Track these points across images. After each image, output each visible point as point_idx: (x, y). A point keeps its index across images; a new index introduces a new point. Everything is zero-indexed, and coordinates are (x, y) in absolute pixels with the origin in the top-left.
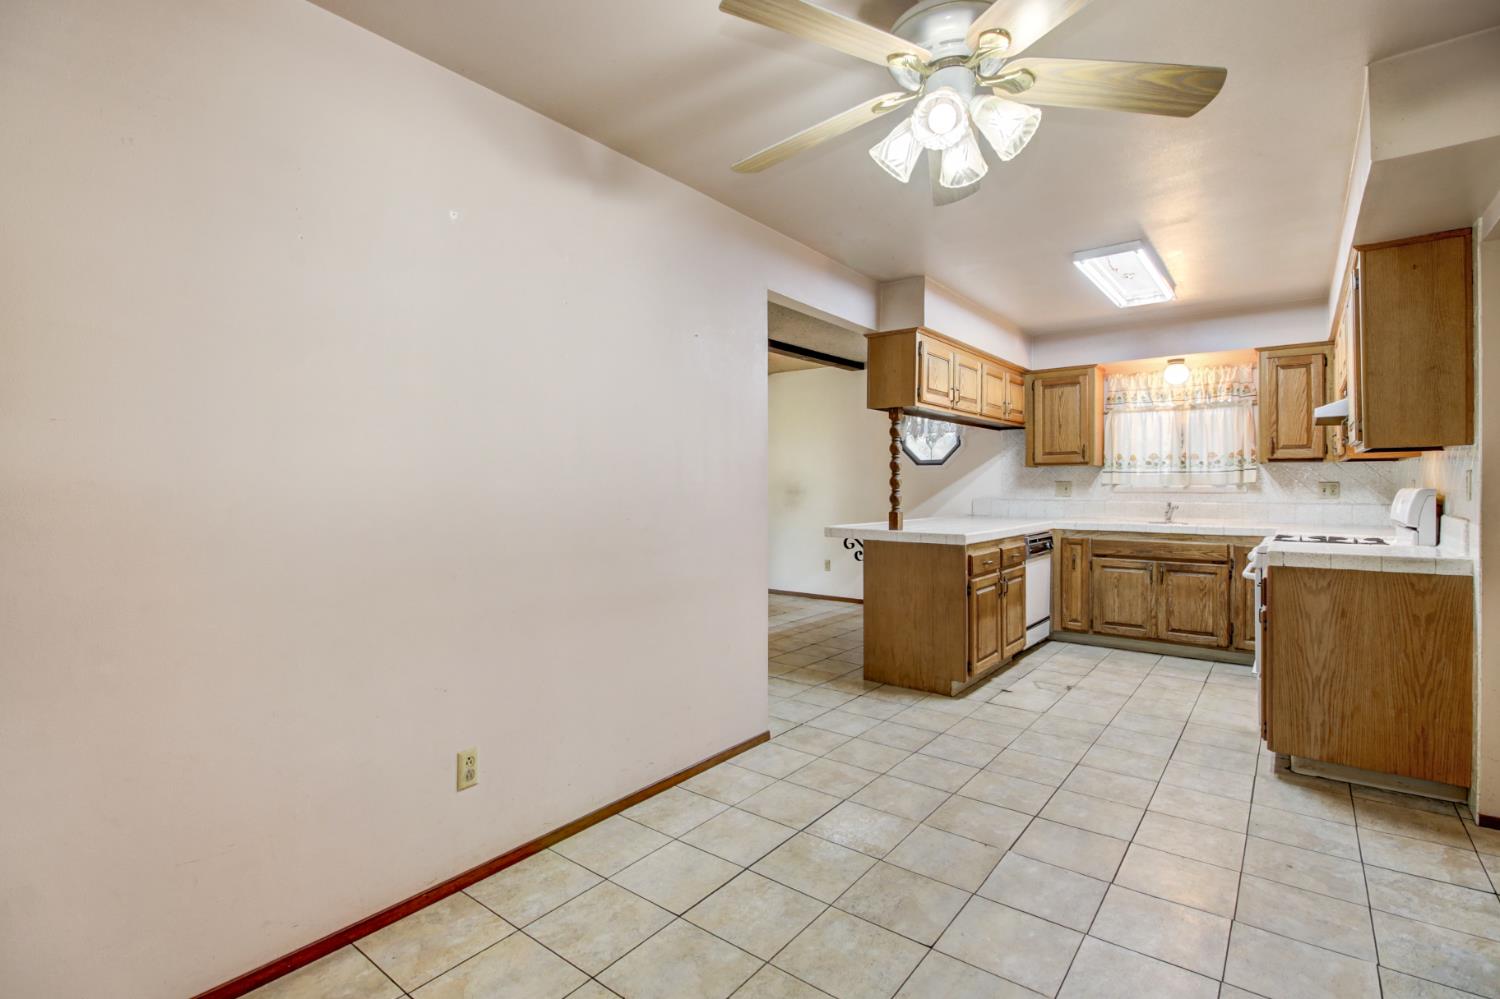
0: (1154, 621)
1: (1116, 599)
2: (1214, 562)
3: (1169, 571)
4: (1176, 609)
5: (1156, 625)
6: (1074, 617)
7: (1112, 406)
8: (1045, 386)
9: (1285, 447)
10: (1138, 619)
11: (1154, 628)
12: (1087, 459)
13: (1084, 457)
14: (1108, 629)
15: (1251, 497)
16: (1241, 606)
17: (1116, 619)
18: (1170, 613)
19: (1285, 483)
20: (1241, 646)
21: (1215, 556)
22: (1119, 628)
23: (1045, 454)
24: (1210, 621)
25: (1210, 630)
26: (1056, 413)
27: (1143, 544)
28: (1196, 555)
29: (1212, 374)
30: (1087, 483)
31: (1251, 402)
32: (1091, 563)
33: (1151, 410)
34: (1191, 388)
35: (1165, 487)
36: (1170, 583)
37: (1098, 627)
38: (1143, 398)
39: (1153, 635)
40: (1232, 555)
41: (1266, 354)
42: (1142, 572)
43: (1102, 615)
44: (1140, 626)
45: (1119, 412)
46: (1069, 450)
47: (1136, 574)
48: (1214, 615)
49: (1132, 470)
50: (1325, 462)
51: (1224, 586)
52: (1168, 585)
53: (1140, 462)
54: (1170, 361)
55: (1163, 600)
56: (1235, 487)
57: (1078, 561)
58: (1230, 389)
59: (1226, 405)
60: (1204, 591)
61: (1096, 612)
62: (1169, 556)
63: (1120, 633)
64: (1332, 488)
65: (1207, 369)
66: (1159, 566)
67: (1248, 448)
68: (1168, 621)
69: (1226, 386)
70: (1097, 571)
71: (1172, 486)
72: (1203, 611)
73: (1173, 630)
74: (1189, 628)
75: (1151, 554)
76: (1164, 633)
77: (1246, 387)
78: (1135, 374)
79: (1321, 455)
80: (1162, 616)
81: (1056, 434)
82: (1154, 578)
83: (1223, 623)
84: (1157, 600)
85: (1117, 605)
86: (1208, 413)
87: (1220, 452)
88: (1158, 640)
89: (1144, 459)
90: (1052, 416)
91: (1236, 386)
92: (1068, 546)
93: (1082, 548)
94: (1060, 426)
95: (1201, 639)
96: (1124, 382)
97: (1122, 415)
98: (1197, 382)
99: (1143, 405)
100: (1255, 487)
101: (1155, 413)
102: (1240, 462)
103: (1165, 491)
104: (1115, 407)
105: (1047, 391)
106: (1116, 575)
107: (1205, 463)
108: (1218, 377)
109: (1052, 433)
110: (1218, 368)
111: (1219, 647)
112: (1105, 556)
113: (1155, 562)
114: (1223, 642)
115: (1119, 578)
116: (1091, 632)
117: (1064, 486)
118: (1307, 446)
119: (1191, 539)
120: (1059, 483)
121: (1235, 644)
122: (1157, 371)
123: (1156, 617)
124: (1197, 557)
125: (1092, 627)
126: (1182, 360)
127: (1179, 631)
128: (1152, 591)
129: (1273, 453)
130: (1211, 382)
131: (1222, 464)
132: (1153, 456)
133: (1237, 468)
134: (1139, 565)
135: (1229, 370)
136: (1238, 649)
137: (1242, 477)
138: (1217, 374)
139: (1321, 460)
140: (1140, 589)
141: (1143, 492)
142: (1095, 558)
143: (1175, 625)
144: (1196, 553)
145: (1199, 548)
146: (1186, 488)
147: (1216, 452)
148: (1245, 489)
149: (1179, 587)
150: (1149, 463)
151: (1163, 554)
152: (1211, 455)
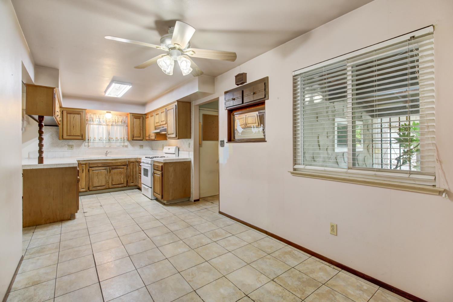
0: (108, 184)
1: (97, 179)
2: (123, 165)
3: (112, 169)
4: (114, 179)
5: (109, 185)
6: (83, 187)
7: (88, 122)
8: (67, 113)
9: (136, 137)
10: (104, 184)
11: (108, 185)
12: (83, 138)
13: (82, 137)
14: (94, 189)
15: (125, 149)
16: (129, 175)
17: (97, 185)
18: (112, 180)
19: (133, 145)
20: (130, 185)
21: (124, 164)
22: (98, 188)
23: (67, 136)
24: (123, 181)
25: (122, 183)
26: (72, 123)
27: (105, 163)
28: (119, 164)
29: (117, 117)
30: (79, 146)
31: (126, 126)
32: (89, 170)
33: (100, 125)
34: (112, 120)
35: (104, 147)
36: (112, 172)
37: (91, 189)
38: (98, 121)
39: (108, 187)
40: (127, 163)
41: (131, 114)
42: (104, 170)
43: (93, 184)
44: (104, 186)
45: (91, 124)
46: (77, 135)
47: (103, 171)
48: (124, 179)
49: (95, 142)
50: (143, 141)
51: (126, 171)
52: (112, 173)
53: (97, 139)
54: (107, 112)
55: (110, 178)
56: (122, 146)
57: (84, 170)
58: (121, 122)
59: (121, 125)
60: (121, 173)
61: (90, 184)
62: (112, 165)
63: (98, 189)
64: (142, 146)
65: (115, 116)
66: (109, 168)
67: (126, 137)
68: (112, 183)
69: (120, 121)
70: (91, 172)
71: (106, 146)
72: (121, 178)
73: (113, 185)
74: (117, 183)
75: (107, 165)
76: (111, 186)
77: (125, 122)
78: (95, 114)
79: (142, 139)
80: (110, 182)
81: (72, 129)
82: (108, 172)
83: (125, 181)
84: (109, 178)
85: (97, 181)
86: (116, 127)
87: (119, 138)
88: (109, 188)
89: (98, 139)
90: (70, 123)
91: (123, 121)
92: (81, 165)
93: (86, 166)
94: (74, 127)
95: (120, 186)
96: (92, 116)
97: (92, 126)
98: (113, 119)
99: (98, 123)
100: (126, 146)
101: (101, 126)
102: (124, 140)
103: (104, 148)
104: (89, 123)
105: (68, 115)
106: (97, 172)
107: (115, 140)
108: (118, 118)
109: (70, 129)
110: (118, 116)
111: (125, 187)
112: (93, 167)
113: (108, 167)
114: (125, 185)
115: (98, 173)
116: (88, 191)
117: (71, 147)
118: (140, 137)
119: (118, 160)
120: (69, 145)
121: (128, 185)
122: (102, 114)
123: (109, 182)
124: (119, 165)
125: (89, 189)
126: (110, 112)
127: (115, 185)
128: (108, 175)
129: (133, 138)
130: (117, 119)
131: (119, 141)
132: (101, 138)
133: (123, 142)
134: (104, 169)
135: (121, 117)
136: (129, 186)
137: (124, 144)
138: (118, 117)
139: (142, 140)
140: (104, 175)
141: (98, 148)
142: (90, 168)
143: (114, 184)
144: (120, 163)
145: (120, 162)
146: (110, 147)
147: (118, 137)
148: (124, 147)
149: (115, 173)
150: (99, 140)
151: (110, 165)
152: (117, 138)
